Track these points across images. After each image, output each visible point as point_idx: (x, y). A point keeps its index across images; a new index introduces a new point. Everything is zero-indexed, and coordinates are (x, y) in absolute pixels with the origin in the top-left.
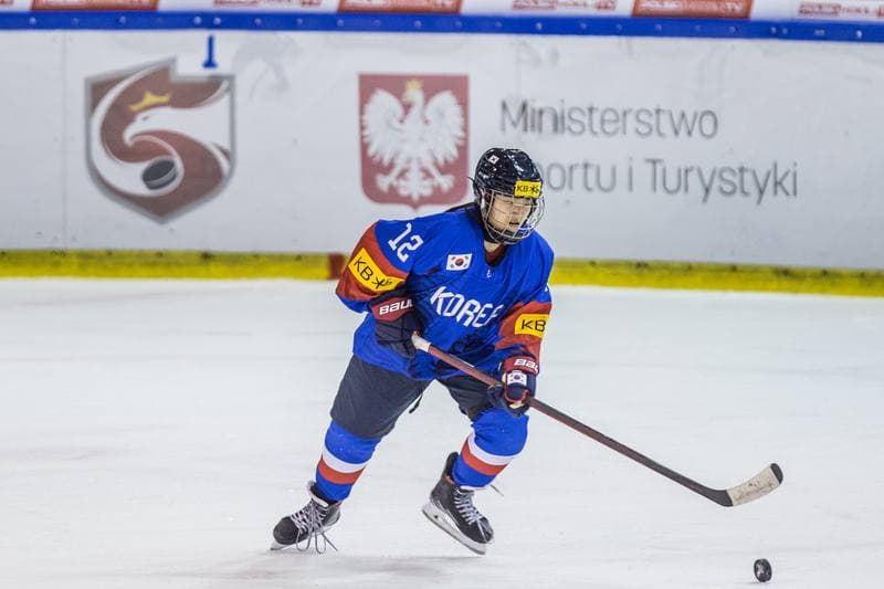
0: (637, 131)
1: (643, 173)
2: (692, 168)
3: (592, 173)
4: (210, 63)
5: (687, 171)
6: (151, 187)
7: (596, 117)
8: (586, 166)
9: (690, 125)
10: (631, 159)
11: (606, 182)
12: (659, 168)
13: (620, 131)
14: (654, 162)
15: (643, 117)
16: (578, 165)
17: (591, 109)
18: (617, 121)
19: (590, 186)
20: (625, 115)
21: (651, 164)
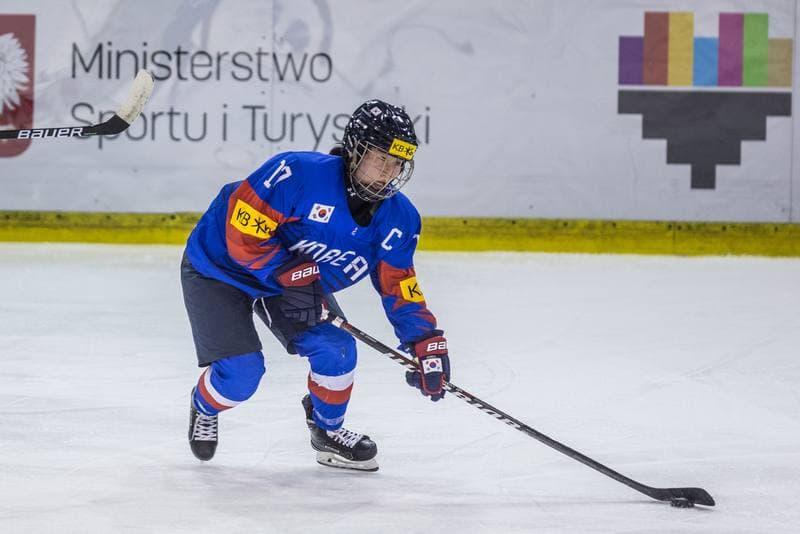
0: (233, 75)
1: (240, 121)
2: (300, 115)
3: (178, 121)
5: (293, 119)
7: (185, 60)
8: (171, 114)
9: (298, 68)
10: (225, 106)
11: (195, 132)
12: (259, 113)
13: (214, 75)
14: (254, 108)
15: (241, 60)
16: (161, 114)
17: (179, 53)
18: (210, 65)
19: (176, 135)
20: (219, 58)
21: (250, 111)
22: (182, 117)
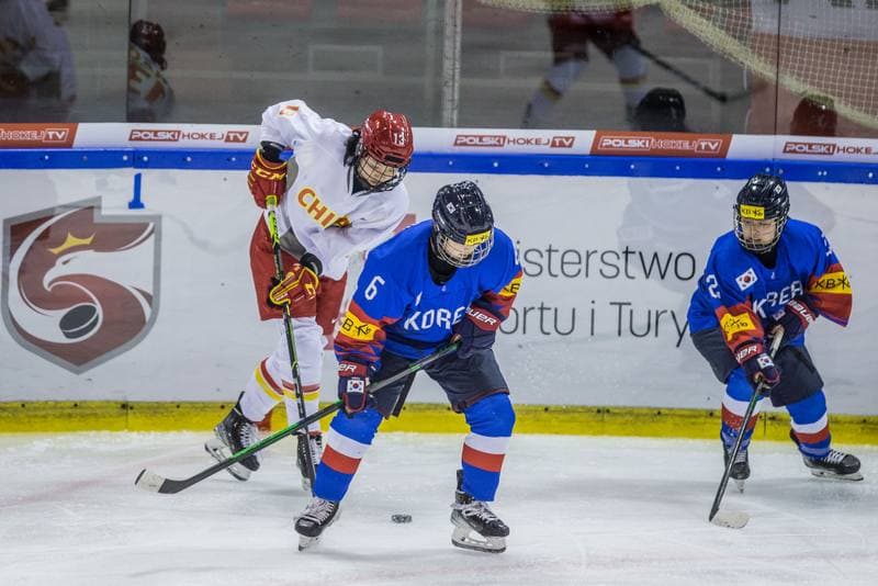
0: (601, 273)
1: (607, 319)
2: (664, 312)
3: (548, 315)
4: (136, 203)
5: (658, 315)
6: (68, 336)
7: (556, 258)
8: (542, 309)
9: (663, 267)
10: (593, 302)
11: (564, 325)
12: (626, 310)
13: (583, 273)
14: (620, 304)
15: (608, 258)
16: (533, 308)
17: (550, 251)
18: (580, 263)
19: (546, 330)
20: (588, 256)
21: (617, 307)
22: (553, 311)
